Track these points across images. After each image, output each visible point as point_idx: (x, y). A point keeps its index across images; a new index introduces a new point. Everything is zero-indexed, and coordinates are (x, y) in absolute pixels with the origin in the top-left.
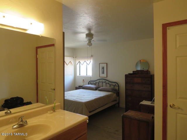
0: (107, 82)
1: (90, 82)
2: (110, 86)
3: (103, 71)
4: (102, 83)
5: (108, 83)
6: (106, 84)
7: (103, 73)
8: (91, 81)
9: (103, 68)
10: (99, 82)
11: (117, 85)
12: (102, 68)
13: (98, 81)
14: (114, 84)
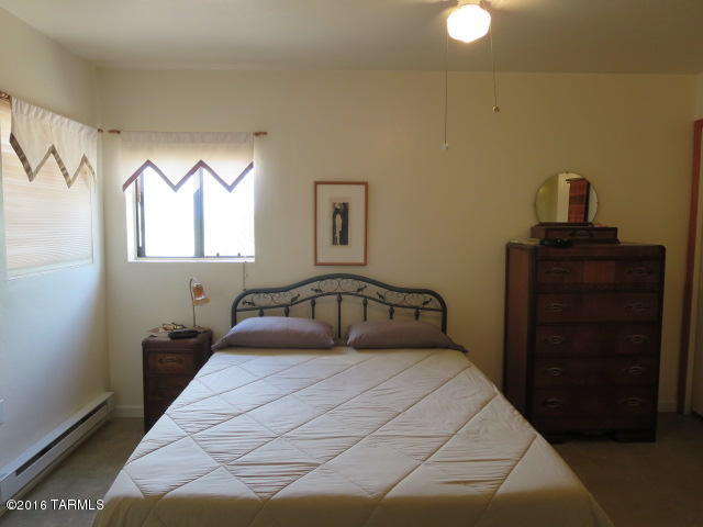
0: (372, 290)
1: (248, 298)
2: (392, 312)
3: (339, 229)
4: (340, 300)
5: (381, 300)
6: (365, 304)
7: (342, 238)
8: (257, 292)
9: (342, 211)
10: (314, 294)
11: (435, 303)
12: (336, 212)
13: (306, 291)
14: (416, 300)
